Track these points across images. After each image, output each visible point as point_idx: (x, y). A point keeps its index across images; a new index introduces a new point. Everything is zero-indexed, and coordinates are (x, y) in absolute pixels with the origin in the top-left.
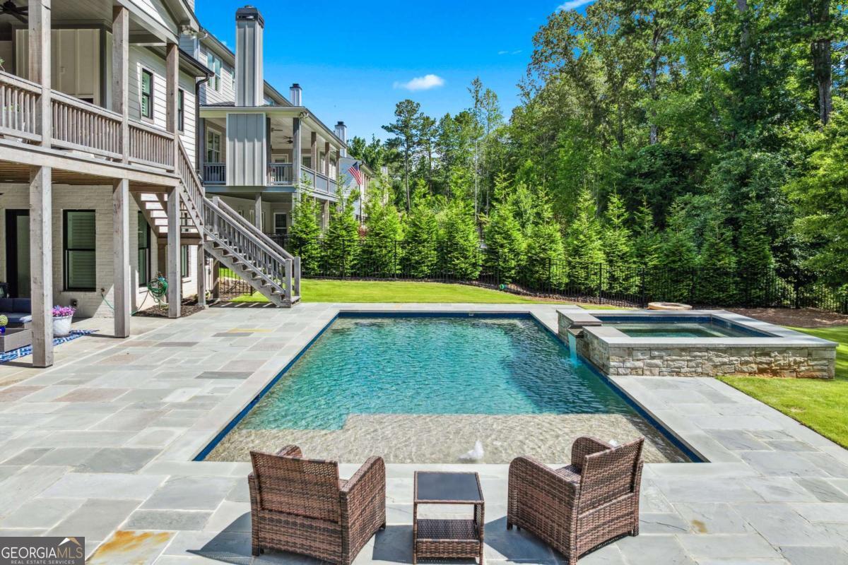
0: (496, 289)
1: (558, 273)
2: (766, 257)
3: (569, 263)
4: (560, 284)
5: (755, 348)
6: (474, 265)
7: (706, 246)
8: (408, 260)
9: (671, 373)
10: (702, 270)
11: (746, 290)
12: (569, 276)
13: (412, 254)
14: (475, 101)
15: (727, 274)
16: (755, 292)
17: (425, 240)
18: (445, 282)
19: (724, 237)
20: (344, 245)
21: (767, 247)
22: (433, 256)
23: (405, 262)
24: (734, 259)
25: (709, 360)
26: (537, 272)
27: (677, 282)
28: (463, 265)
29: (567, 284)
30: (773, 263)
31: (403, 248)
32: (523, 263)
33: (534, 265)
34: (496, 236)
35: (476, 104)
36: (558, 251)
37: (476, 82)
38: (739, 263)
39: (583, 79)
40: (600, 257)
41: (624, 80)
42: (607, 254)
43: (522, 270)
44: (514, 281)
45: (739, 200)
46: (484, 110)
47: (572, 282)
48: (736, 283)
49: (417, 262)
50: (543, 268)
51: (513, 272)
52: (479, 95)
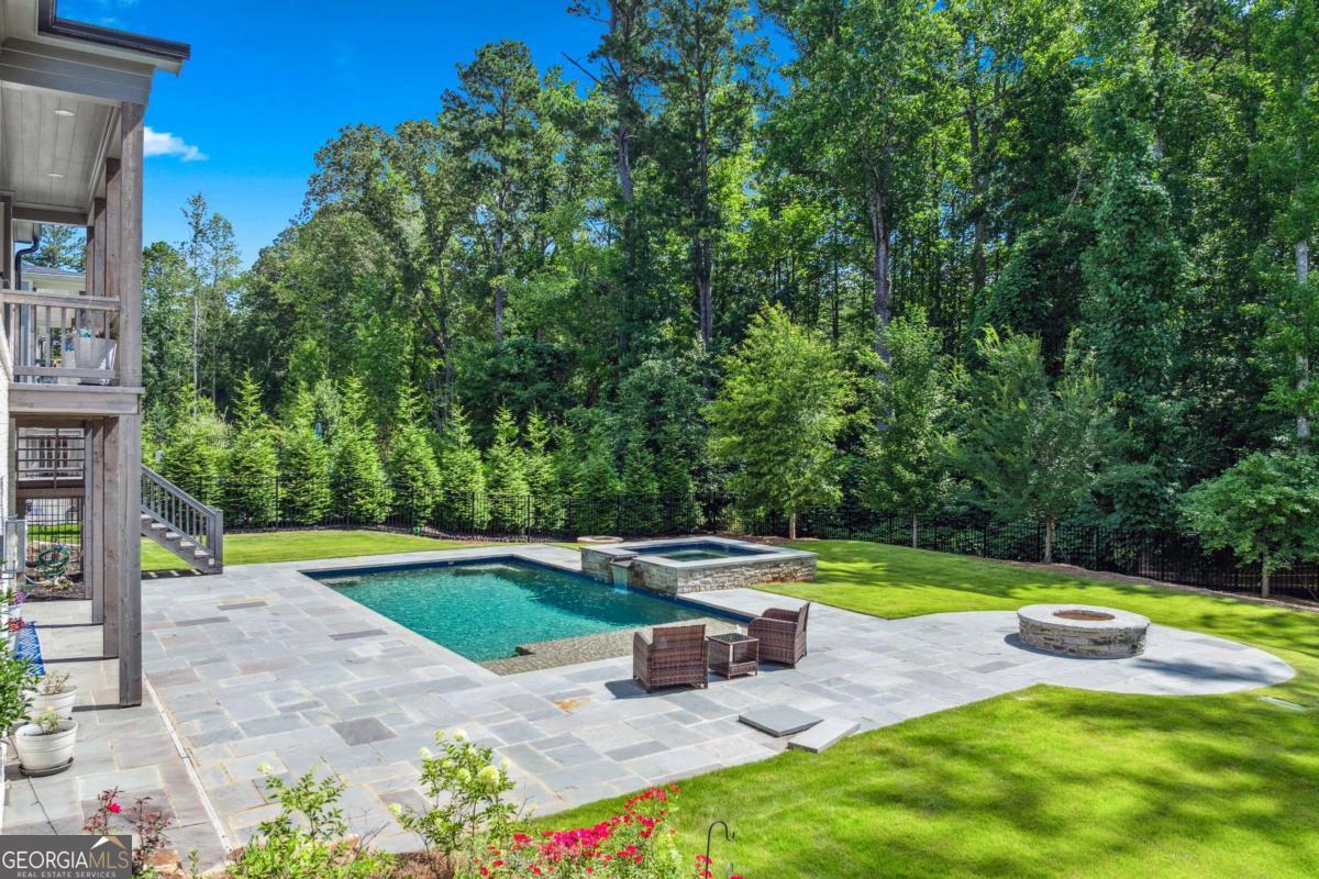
0: (411, 533)
1: (481, 510)
2: (686, 481)
3: (491, 496)
4: (482, 522)
5: (770, 562)
6: (381, 504)
7: (627, 471)
8: (292, 501)
9: (718, 588)
10: (626, 497)
11: (669, 518)
12: (491, 513)
13: (297, 494)
14: (193, 233)
15: (650, 501)
16: (680, 519)
17: (313, 475)
18: (344, 529)
19: (645, 461)
20: (200, 484)
21: (686, 471)
22: (325, 494)
23: (286, 505)
24: (656, 485)
25: (742, 574)
26: (457, 509)
27: (602, 512)
28: (370, 506)
29: (489, 522)
30: (692, 487)
31: (284, 486)
32: (440, 499)
33: (452, 501)
34: (407, 467)
35: (195, 236)
36: (479, 484)
37: (197, 201)
38: (661, 488)
39: (389, 225)
40: (524, 490)
41: (447, 233)
42: (531, 484)
43: (439, 507)
44: (430, 523)
45: (654, 422)
46: (207, 247)
47: (495, 519)
48: (660, 510)
49: (306, 505)
50: (465, 504)
51: (429, 511)
52: (201, 223)
